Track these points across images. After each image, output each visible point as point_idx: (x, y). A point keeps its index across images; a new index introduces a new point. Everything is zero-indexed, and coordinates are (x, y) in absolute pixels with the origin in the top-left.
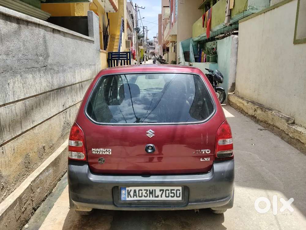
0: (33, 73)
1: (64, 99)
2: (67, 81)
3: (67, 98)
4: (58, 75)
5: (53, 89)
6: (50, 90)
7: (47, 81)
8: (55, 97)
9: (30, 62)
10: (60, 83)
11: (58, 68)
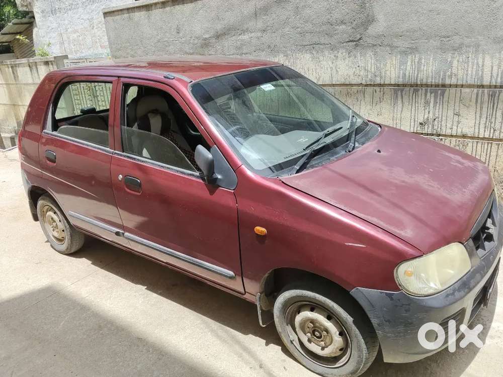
1: (427, 111)
2: (460, 73)
3: (451, 113)
4: (410, 57)
5: (379, 82)
6: (364, 82)
7: (359, 66)
8: (385, 99)
9: (308, 36)
10: (417, 75)
11: (413, 42)
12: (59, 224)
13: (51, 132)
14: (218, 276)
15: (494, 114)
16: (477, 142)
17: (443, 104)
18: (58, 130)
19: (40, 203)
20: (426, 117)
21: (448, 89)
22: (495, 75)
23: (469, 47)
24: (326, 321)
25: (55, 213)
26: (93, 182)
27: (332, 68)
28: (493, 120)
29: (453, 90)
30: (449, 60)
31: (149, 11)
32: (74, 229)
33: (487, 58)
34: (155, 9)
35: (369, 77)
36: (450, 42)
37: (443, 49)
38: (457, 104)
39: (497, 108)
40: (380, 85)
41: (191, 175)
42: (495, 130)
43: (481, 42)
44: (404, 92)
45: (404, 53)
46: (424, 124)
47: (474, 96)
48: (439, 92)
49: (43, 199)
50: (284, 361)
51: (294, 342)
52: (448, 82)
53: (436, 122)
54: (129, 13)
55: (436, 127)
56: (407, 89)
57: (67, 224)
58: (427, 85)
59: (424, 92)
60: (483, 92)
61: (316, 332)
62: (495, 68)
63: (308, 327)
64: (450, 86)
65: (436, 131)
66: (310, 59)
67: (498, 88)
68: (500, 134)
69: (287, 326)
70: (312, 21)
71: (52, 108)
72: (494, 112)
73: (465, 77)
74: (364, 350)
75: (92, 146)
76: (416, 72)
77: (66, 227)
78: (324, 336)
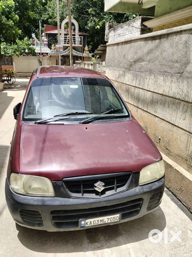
0: (164, 76)
6: (181, 98)
7: (180, 88)
8: (188, 111)
9: (163, 67)
27: (170, 87)
35: (183, 96)
40: (187, 101)
66: (163, 80)
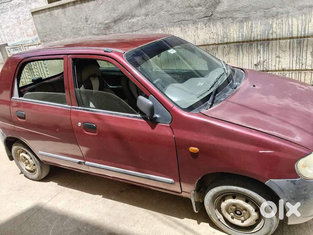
0: (182, 26)
1: (259, 56)
2: (278, 31)
3: (274, 56)
4: (245, 24)
5: (226, 42)
6: (216, 43)
7: (212, 33)
8: (231, 52)
9: (176, 16)
10: (251, 35)
11: (246, 14)
12: (30, 161)
13: (18, 98)
14: (161, 183)
15: (301, 54)
16: (292, 73)
17: (269, 51)
18: (24, 96)
19: (14, 148)
20: (258, 60)
21: (271, 42)
22: (300, 30)
23: (282, 14)
24: (245, 204)
25: (26, 153)
26: (58, 130)
27: (195, 35)
28: (301, 58)
29: (274, 42)
30: (270, 23)
31: (64, 8)
32: (42, 163)
33: (294, 20)
34: (69, 7)
35: (220, 39)
36: (270, 12)
37: (266, 17)
38: (278, 50)
39: (303, 50)
40: (227, 43)
41: (134, 117)
42: (302, 64)
43: (289, 11)
44: (243, 47)
45: (242, 21)
46: (258, 65)
47: (288, 45)
48: (266, 44)
49: (17, 145)
50: (214, 233)
51: (221, 220)
52: (271, 37)
53: (265, 63)
54: (49, 11)
55: (265, 66)
56: (245, 44)
57: (37, 160)
58: (257, 41)
59: (256, 45)
60: (293, 41)
61: (238, 211)
62: (300, 26)
63: (231, 209)
64: (272, 39)
65: (266, 68)
66: (180, 31)
67: (302, 38)
68: (306, 66)
69: (215, 211)
70: (179, 5)
71: (17, 81)
72: (301, 53)
73: (281, 33)
74: (274, 219)
75: (53, 105)
76: (250, 33)
77: (36, 162)
78: (243, 213)
